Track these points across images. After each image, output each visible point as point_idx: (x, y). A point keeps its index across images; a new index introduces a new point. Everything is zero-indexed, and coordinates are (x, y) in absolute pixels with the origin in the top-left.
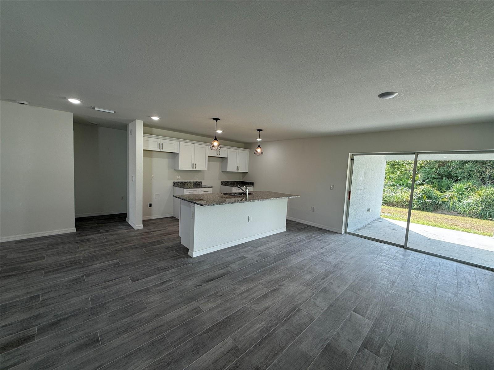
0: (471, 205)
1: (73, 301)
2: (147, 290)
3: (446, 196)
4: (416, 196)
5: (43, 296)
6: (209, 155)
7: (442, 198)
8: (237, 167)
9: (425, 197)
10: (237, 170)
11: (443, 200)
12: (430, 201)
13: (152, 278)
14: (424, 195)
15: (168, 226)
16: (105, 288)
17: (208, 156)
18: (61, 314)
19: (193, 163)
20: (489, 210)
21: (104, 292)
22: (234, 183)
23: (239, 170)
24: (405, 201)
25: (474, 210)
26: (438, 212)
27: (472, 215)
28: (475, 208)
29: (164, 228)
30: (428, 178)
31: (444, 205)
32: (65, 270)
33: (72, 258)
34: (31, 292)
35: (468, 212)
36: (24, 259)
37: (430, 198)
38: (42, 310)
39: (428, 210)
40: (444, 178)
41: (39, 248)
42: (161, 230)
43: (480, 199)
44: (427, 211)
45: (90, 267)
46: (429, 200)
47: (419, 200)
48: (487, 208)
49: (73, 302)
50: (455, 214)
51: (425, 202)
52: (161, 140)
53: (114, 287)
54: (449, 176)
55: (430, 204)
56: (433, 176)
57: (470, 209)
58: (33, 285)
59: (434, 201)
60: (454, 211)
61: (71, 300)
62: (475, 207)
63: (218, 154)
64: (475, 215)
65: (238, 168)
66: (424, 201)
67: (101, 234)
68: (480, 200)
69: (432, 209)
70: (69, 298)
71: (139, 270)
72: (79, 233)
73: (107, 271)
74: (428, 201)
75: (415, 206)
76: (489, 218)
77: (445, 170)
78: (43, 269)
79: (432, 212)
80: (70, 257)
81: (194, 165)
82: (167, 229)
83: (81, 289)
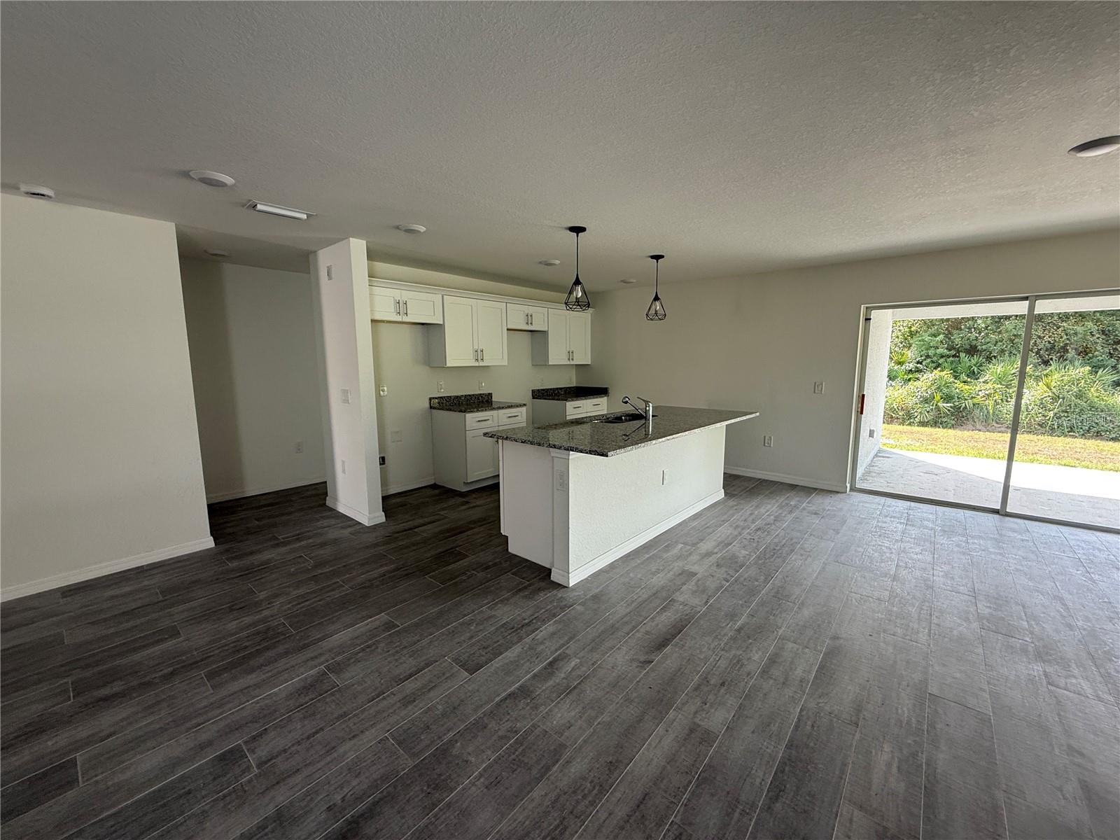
0: (1030, 408)
1: (350, 751)
2: (524, 692)
3: (980, 393)
4: (919, 397)
5: (252, 751)
6: (509, 327)
7: (972, 397)
8: (569, 352)
9: (938, 397)
10: (569, 359)
11: (975, 401)
12: (949, 405)
13: (511, 654)
14: (936, 393)
15: (443, 509)
16: (408, 701)
17: (508, 330)
18: (343, 799)
19: (476, 347)
20: (1068, 416)
21: (415, 711)
22: (559, 392)
23: (572, 359)
24: (896, 407)
25: (1037, 419)
26: (965, 427)
27: (1033, 429)
28: (1040, 415)
29: (437, 517)
30: (928, 356)
31: (977, 412)
32: (261, 660)
33: (254, 624)
34: (210, 743)
35: (1025, 422)
36: (118, 641)
37: (948, 398)
38: (281, 797)
39: (944, 425)
40: (962, 355)
41: (139, 604)
42: (434, 522)
43: (1050, 394)
44: (943, 428)
45: (326, 644)
46: (947, 403)
47: (926, 405)
48: (1063, 411)
49: (352, 756)
50: (1000, 429)
51: (938, 408)
52: (402, 291)
53: (432, 694)
54: (972, 350)
55: (949, 410)
56: (940, 351)
57: (1029, 416)
58: (200, 720)
59: (957, 404)
60: (997, 423)
61: (341, 750)
62: (1040, 411)
63: (527, 323)
64: (1039, 429)
65: (570, 354)
66: (936, 405)
67: (286, 546)
68: (1049, 396)
69: (954, 422)
70: (333, 744)
71: (462, 638)
72: (227, 551)
73: (379, 650)
74: (945, 405)
75: (918, 417)
76: (1069, 432)
77: (962, 338)
78: (194, 665)
79: (953, 427)
80: (247, 620)
81: (479, 354)
82: (446, 517)
83: (345, 715)
